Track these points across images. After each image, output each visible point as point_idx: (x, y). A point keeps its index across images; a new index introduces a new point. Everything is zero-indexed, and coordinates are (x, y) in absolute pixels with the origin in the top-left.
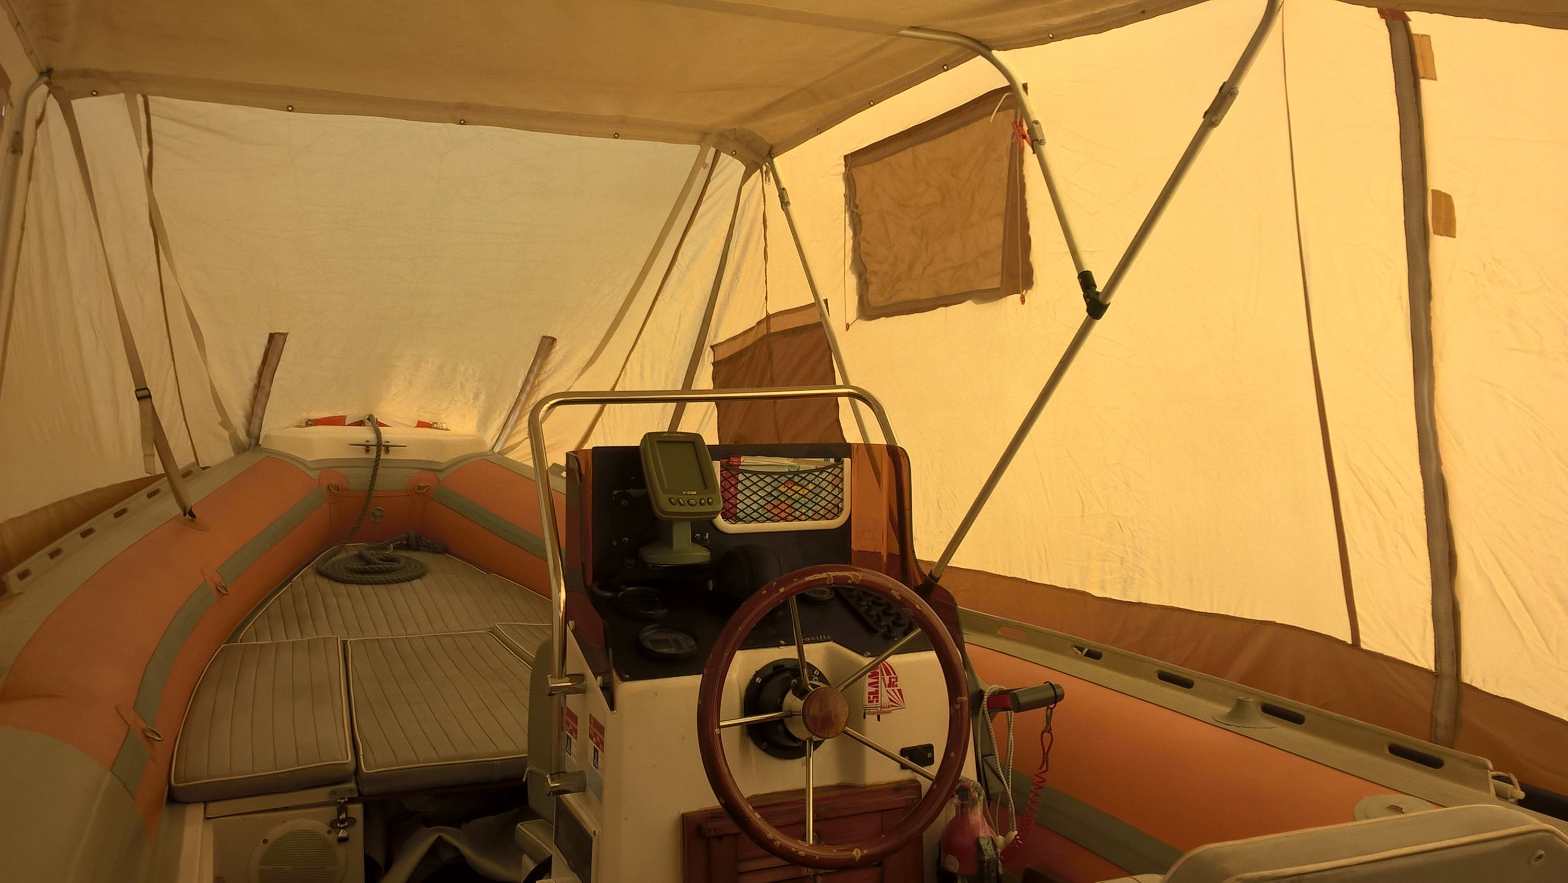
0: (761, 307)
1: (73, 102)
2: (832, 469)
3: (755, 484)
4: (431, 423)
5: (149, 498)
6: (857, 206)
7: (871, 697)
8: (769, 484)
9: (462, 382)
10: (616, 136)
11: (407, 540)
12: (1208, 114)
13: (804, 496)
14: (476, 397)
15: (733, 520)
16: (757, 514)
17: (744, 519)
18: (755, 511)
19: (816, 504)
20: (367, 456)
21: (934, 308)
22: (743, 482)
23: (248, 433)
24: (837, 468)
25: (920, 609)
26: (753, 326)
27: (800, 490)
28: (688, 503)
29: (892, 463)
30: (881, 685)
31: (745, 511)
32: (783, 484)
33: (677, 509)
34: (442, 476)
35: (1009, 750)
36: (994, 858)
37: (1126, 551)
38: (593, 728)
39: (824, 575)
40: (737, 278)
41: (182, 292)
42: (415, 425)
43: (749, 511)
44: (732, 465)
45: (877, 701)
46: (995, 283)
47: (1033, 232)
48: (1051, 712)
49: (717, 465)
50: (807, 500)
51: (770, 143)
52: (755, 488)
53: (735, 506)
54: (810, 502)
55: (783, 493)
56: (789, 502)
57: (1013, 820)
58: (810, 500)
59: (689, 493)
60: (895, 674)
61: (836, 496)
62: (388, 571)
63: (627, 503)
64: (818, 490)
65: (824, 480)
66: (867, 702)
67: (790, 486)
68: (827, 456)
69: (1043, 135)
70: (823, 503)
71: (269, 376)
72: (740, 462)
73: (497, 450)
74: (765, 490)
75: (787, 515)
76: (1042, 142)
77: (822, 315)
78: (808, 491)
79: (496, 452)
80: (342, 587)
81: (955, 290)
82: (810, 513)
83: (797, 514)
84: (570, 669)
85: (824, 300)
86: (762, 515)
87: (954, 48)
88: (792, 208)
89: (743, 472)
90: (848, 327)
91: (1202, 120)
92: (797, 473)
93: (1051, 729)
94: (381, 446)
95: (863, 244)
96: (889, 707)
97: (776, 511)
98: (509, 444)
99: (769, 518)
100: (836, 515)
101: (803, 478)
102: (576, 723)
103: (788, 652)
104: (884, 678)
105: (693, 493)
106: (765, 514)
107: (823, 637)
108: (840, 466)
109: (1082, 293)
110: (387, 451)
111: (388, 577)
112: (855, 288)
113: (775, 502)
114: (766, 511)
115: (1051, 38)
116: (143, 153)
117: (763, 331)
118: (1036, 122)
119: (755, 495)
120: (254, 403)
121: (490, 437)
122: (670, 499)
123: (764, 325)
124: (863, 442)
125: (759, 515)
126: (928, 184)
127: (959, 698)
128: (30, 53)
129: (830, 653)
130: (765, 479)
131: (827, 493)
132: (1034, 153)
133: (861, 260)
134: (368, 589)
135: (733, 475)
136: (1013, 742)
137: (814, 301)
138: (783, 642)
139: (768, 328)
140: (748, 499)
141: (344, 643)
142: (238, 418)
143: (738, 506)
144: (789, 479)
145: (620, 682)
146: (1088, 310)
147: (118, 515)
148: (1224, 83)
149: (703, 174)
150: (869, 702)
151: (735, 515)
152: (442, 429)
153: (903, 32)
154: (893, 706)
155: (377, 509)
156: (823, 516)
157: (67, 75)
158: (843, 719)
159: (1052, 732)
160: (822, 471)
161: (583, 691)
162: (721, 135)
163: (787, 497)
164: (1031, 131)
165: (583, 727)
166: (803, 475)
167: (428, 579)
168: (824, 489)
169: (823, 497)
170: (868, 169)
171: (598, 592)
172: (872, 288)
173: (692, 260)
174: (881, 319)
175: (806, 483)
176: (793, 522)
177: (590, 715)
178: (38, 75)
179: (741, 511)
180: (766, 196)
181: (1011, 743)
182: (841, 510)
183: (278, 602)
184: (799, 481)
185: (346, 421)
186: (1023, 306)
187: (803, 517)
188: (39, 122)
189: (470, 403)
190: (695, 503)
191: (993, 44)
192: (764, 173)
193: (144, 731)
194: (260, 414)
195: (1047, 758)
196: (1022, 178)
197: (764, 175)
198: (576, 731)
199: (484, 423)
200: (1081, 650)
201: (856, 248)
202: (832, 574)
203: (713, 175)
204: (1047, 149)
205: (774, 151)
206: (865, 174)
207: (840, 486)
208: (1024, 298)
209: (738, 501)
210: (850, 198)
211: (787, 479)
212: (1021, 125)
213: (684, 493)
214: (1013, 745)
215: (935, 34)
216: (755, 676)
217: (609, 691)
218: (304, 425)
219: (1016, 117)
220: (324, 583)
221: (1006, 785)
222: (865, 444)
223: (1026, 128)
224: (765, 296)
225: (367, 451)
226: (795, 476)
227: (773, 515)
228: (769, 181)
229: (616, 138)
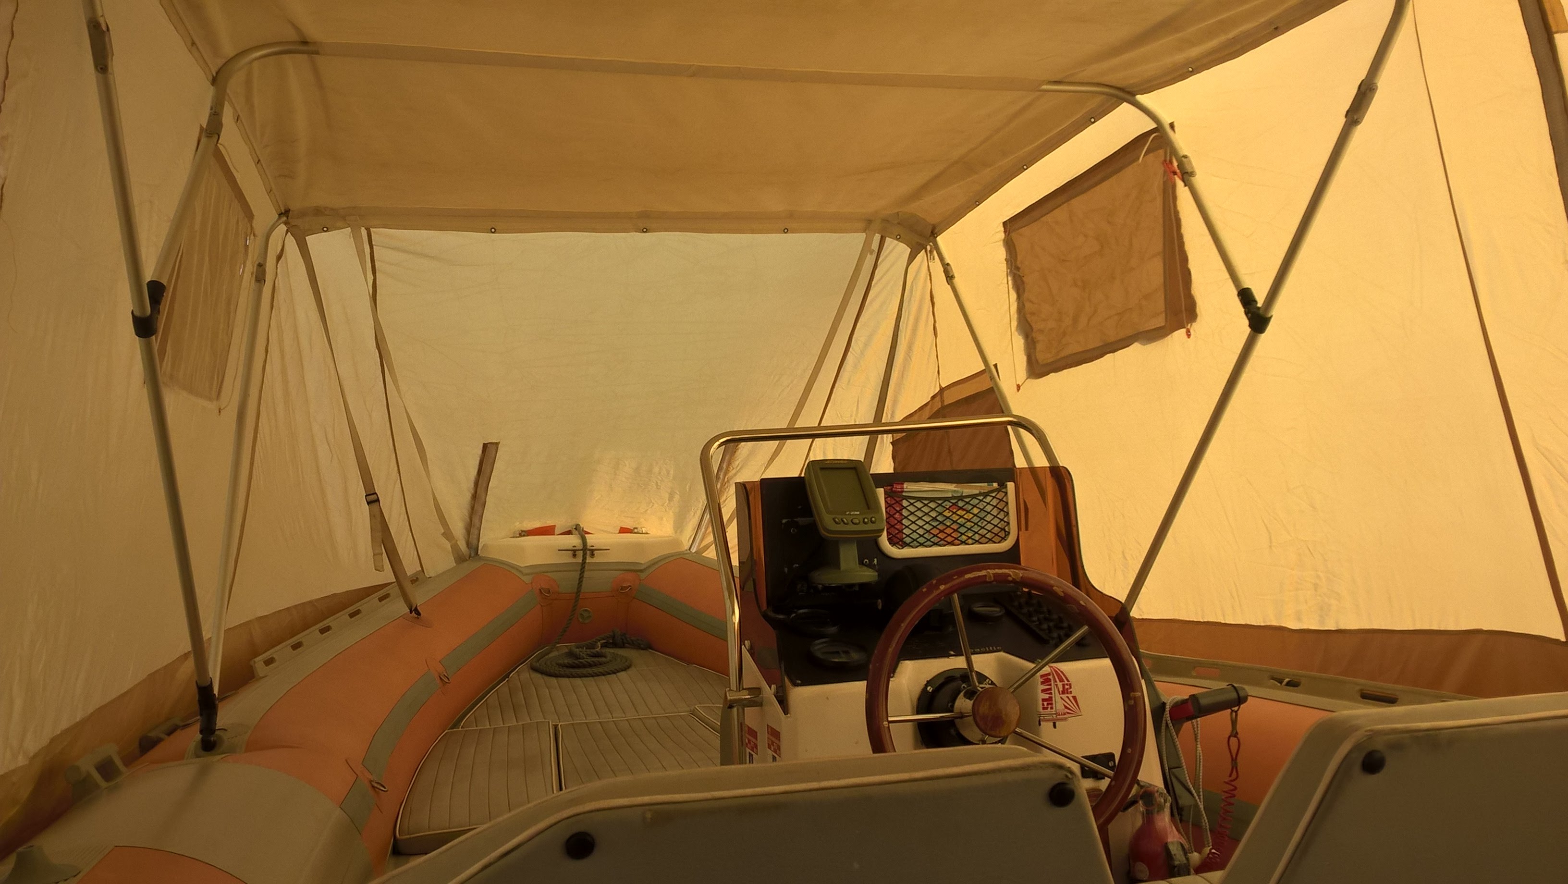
0: (934, 383)
1: (307, 238)
2: (996, 493)
3: (919, 509)
4: (632, 528)
5: (380, 601)
6: (1018, 269)
7: (1045, 703)
8: (933, 509)
9: (657, 483)
10: (786, 231)
11: (614, 637)
12: (1349, 113)
13: (969, 521)
14: (671, 498)
15: (900, 545)
16: (923, 539)
17: (911, 544)
18: (921, 536)
19: (983, 528)
20: (574, 560)
21: (1102, 356)
22: (908, 508)
23: (468, 544)
24: (1000, 493)
25: (1084, 604)
26: (928, 400)
27: (964, 515)
28: (853, 523)
29: (1056, 484)
30: (1054, 691)
31: (911, 536)
32: (947, 509)
33: (841, 527)
34: (643, 576)
35: (1198, 760)
36: (1185, 864)
37: (1318, 577)
38: (771, 737)
39: (983, 573)
40: (910, 357)
41: (406, 409)
42: (618, 532)
43: (915, 536)
44: (895, 492)
45: (1052, 708)
46: (1160, 321)
47: (1192, 265)
48: (1236, 715)
49: (881, 492)
50: (973, 524)
51: (932, 223)
52: (919, 514)
53: (901, 531)
54: (976, 526)
55: (948, 518)
56: (955, 526)
57: (1207, 834)
58: (976, 524)
59: (852, 513)
60: (1068, 681)
61: (1002, 520)
62: (595, 665)
63: (796, 531)
64: (982, 514)
65: (988, 504)
66: (1041, 709)
67: (954, 511)
68: (990, 481)
69: (1192, 168)
70: (989, 527)
71: (485, 485)
72: (903, 488)
73: (694, 550)
74: (930, 516)
75: (953, 539)
76: (1192, 174)
77: (992, 378)
78: (972, 516)
79: (693, 552)
80: (554, 681)
81: (1122, 335)
82: (977, 537)
83: (964, 538)
84: (747, 683)
85: (994, 365)
86: (928, 540)
87: (1099, 99)
88: (957, 281)
89: (907, 498)
90: (1019, 387)
91: (1344, 120)
92: (961, 498)
93: (1237, 733)
94: (587, 550)
95: (1028, 305)
96: (1065, 714)
97: (942, 536)
98: (704, 543)
99: (936, 542)
100: (1004, 539)
101: (968, 503)
102: (756, 738)
103: (958, 663)
104: (1057, 685)
105: (856, 513)
106: (931, 538)
107: (993, 648)
108: (1003, 490)
109: (1243, 310)
110: (592, 555)
111: (595, 670)
112: (1023, 349)
113: (941, 527)
114: (932, 536)
115: (1191, 71)
116: (368, 280)
117: (938, 405)
118: (1185, 157)
119: (920, 521)
120: (472, 512)
121: (686, 540)
122: (834, 519)
123: (938, 398)
124: (1027, 466)
125: (926, 540)
126: (1086, 236)
127: (1132, 694)
128: (270, 192)
129: (1002, 664)
130: (929, 505)
131: (993, 517)
132: (1185, 186)
133: (1027, 320)
134: (578, 681)
135: (897, 502)
136: (1201, 754)
137: (984, 368)
138: (952, 653)
139: (942, 401)
140: (913, 525)
141: (556, 727)
142: (458, 528)
143: (904, 531)
144: (954, 504)
145: (792, 687)
146: (1250, 326)
147: (352, 615)
148: (1363, 81)
149: (870, 260)
150: (1044, 708)
151: (902, 540)
152: (642, 533)
153: (1045, 87)
154: (1068, 713)
155: (586, 610)
156: (990, 540)
157: (303, 214)
158: (1014, 722)
159: (1238, 736)
160: (986, 495)
161: (760, 704)
162: (886, 221)
163: (952, 522)
164: (1181, 165)
165: (763, 739)
166: (967, 500)
167: (632, 671)
168: (989, 513)
169: (989, 520)
170: (1026, 231)
171: (771, 614)
172: (1039, 347)
173: (866, 345)
174: (1051, 374)
175: (970, 507)
176: (959, 546)
177: (768, 725)
178: (277, 216)
179: (908, 536)
180: (932, 274)
181: (1200, 756)
182: (1008, 534)
183: (496, 694)
184: (963, 506)
185: (556, 531)
186: (1189, 339)
187: (970, 541)
188: (279, 257)
189: (665, 505)
190: (858, 522)
191: (1135, 89)
192: (928, 252)
193: (371, 781)
194: (478, 525)
195: (1236, 763)
196: (1177, 213)
197: (929, 255)
198: (756, 746)
199: (679, 526)
200: (1280, 681)
201: (1021, 310)
202: (991, 572)
203: (880, 261)
204: (1199, 180)
205: (936, 231)
206: (1024, 236)
207: (1005, 509)
208: (1189, 332)
209: (904, 527)
210: (1011, 261)
211: (951, 504)
212: (1171, 162)
213: (847, 513)
214: (1201, 757)
215: (1078, 86)
216: (926, 686)
217: (783, 701)
218: (518, 536)
219: (1166, 157)
220: (537, 676)
221: (1197, 798)
222: (1029, 468)
223: (1175, 164)
224: (937, 370)
225: (574, 556)
226: (959, 501)
227: (939, 540)
228: (934, 259)
229: (786, 233)
